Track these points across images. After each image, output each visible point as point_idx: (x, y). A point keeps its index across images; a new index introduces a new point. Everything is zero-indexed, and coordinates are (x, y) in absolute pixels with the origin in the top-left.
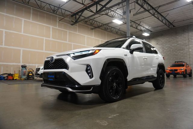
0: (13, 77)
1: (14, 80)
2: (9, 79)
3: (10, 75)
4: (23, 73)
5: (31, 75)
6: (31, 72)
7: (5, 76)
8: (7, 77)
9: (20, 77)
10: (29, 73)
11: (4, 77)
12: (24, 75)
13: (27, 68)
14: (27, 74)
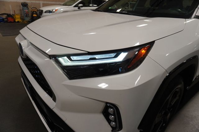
0: (14, 19)
1: (16, 22)
2: (9, 21)
3: (9, 15)
4: (25, 13)
5: (36, 17)
6: (35, 11)
7: (4, 17)
8: (7, 18)
9: (22, 19)
10: (33, 13)
11: (3, 19)
12: (27, 17)
13: (28, 7)
14: (30, 15)
